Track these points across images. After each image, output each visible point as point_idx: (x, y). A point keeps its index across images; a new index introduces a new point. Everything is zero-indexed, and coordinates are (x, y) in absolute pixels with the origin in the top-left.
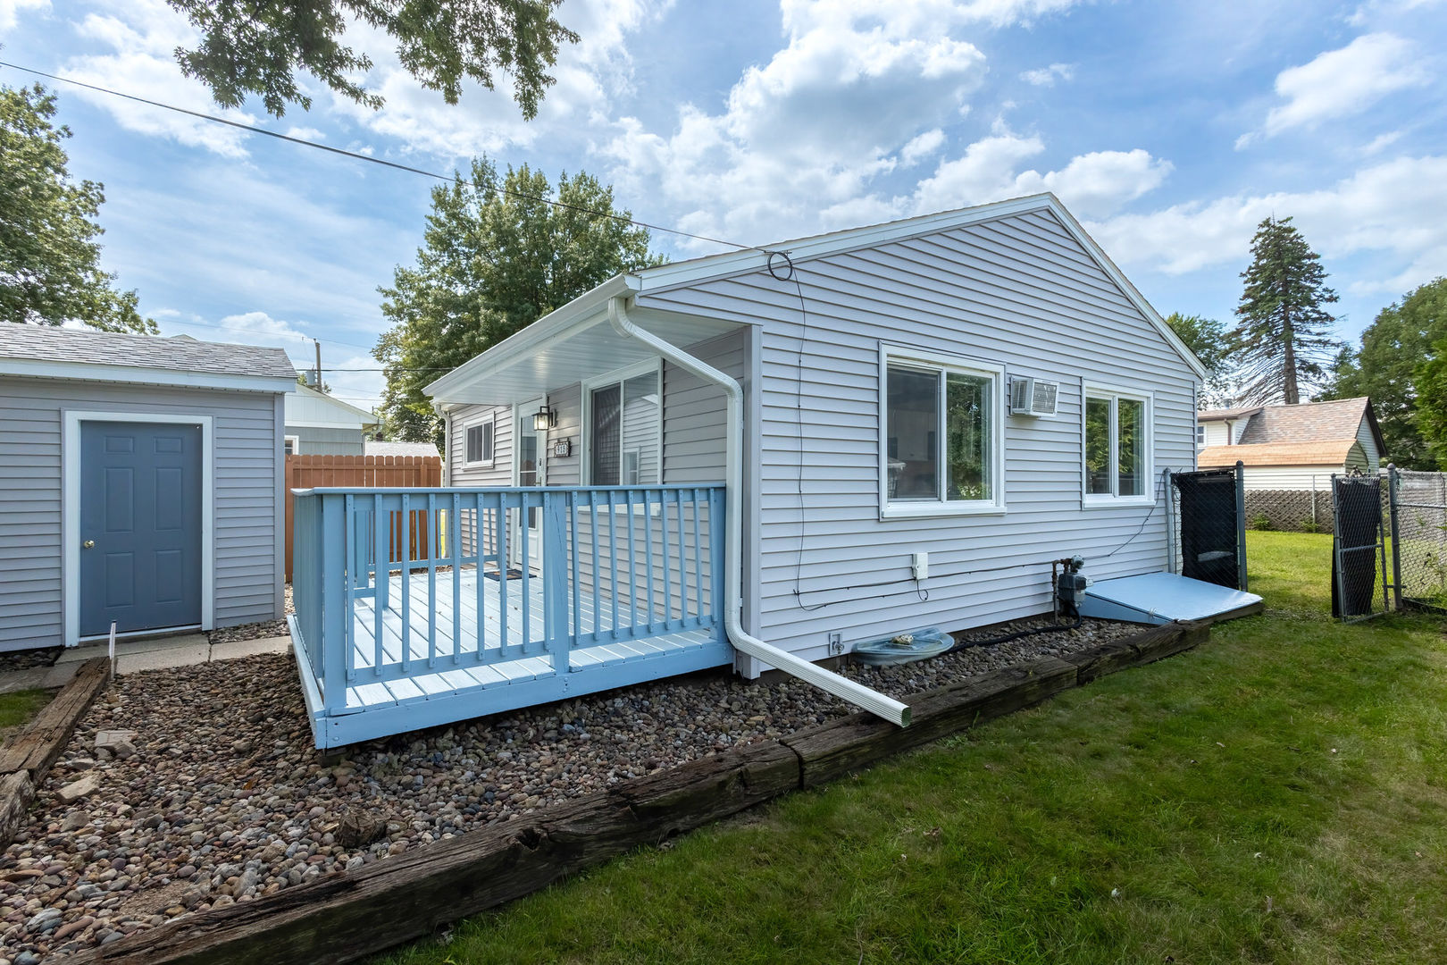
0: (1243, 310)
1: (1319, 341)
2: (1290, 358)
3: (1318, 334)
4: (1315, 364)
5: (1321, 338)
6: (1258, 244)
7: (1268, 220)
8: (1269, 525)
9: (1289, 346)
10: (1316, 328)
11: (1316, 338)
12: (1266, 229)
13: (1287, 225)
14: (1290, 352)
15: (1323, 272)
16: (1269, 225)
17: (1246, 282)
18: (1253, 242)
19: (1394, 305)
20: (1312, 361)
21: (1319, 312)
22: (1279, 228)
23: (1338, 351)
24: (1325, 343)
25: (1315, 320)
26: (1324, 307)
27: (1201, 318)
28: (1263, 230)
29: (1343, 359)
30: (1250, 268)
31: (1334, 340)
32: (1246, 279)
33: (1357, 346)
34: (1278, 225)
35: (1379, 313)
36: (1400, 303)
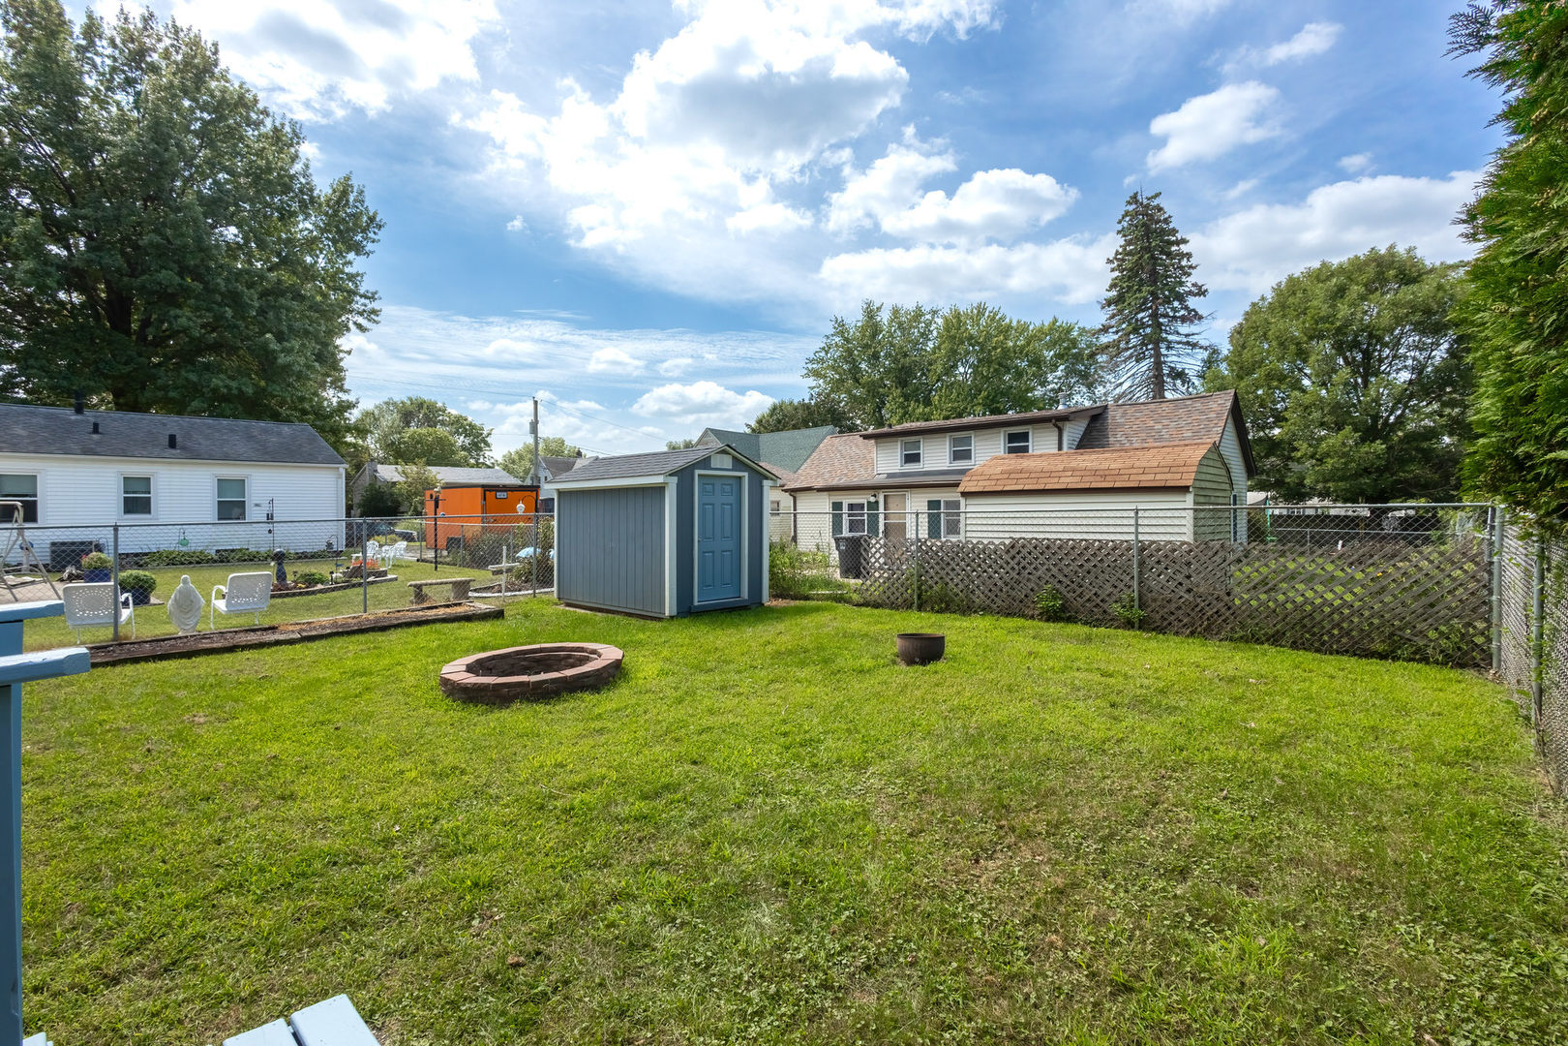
0: (1109, 303)
1: (1188, 343)
2: (1158, 364)
3: (1187, 336)
4: (1184, 369)
5: (1190, 339)
6: (1125, 224)
7: (1136, 194)
8: (1063, 609)
9: (1157, 349)
10: (1184, 329)
11: (1185, 340)
12: (1134, 206)
13: (1155, 203)
14: (1158, 355)
15: (1193, 261)
16: (1136, 202)
17: (1113, 270)
18: (1120, 222)
19: (1263, 298)
20: (1179, 367)
21: (1186, 308)
22: (1148, 205)
23: (1205, 355)
24: (1194, 345)
25: (1183, 319)
26: (1192, 302)
27: (1080, 325)
28: (1131, 208)
29: (1209, 363)
30: (1117, 253)
31: (1203, 343)
32: (1113, 266)
33: (1226, 348)
34: (1145, 202)
35: (1248, 309)
36: (1269, 296)
